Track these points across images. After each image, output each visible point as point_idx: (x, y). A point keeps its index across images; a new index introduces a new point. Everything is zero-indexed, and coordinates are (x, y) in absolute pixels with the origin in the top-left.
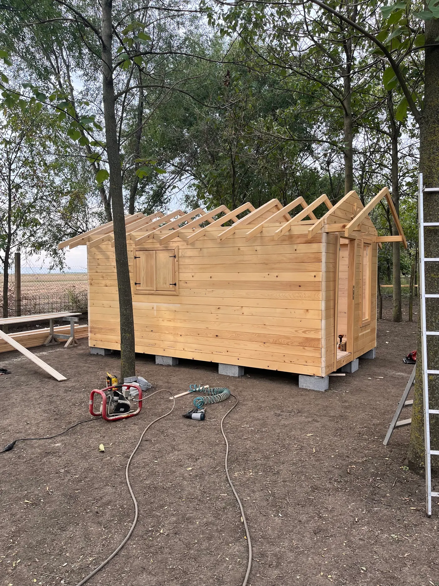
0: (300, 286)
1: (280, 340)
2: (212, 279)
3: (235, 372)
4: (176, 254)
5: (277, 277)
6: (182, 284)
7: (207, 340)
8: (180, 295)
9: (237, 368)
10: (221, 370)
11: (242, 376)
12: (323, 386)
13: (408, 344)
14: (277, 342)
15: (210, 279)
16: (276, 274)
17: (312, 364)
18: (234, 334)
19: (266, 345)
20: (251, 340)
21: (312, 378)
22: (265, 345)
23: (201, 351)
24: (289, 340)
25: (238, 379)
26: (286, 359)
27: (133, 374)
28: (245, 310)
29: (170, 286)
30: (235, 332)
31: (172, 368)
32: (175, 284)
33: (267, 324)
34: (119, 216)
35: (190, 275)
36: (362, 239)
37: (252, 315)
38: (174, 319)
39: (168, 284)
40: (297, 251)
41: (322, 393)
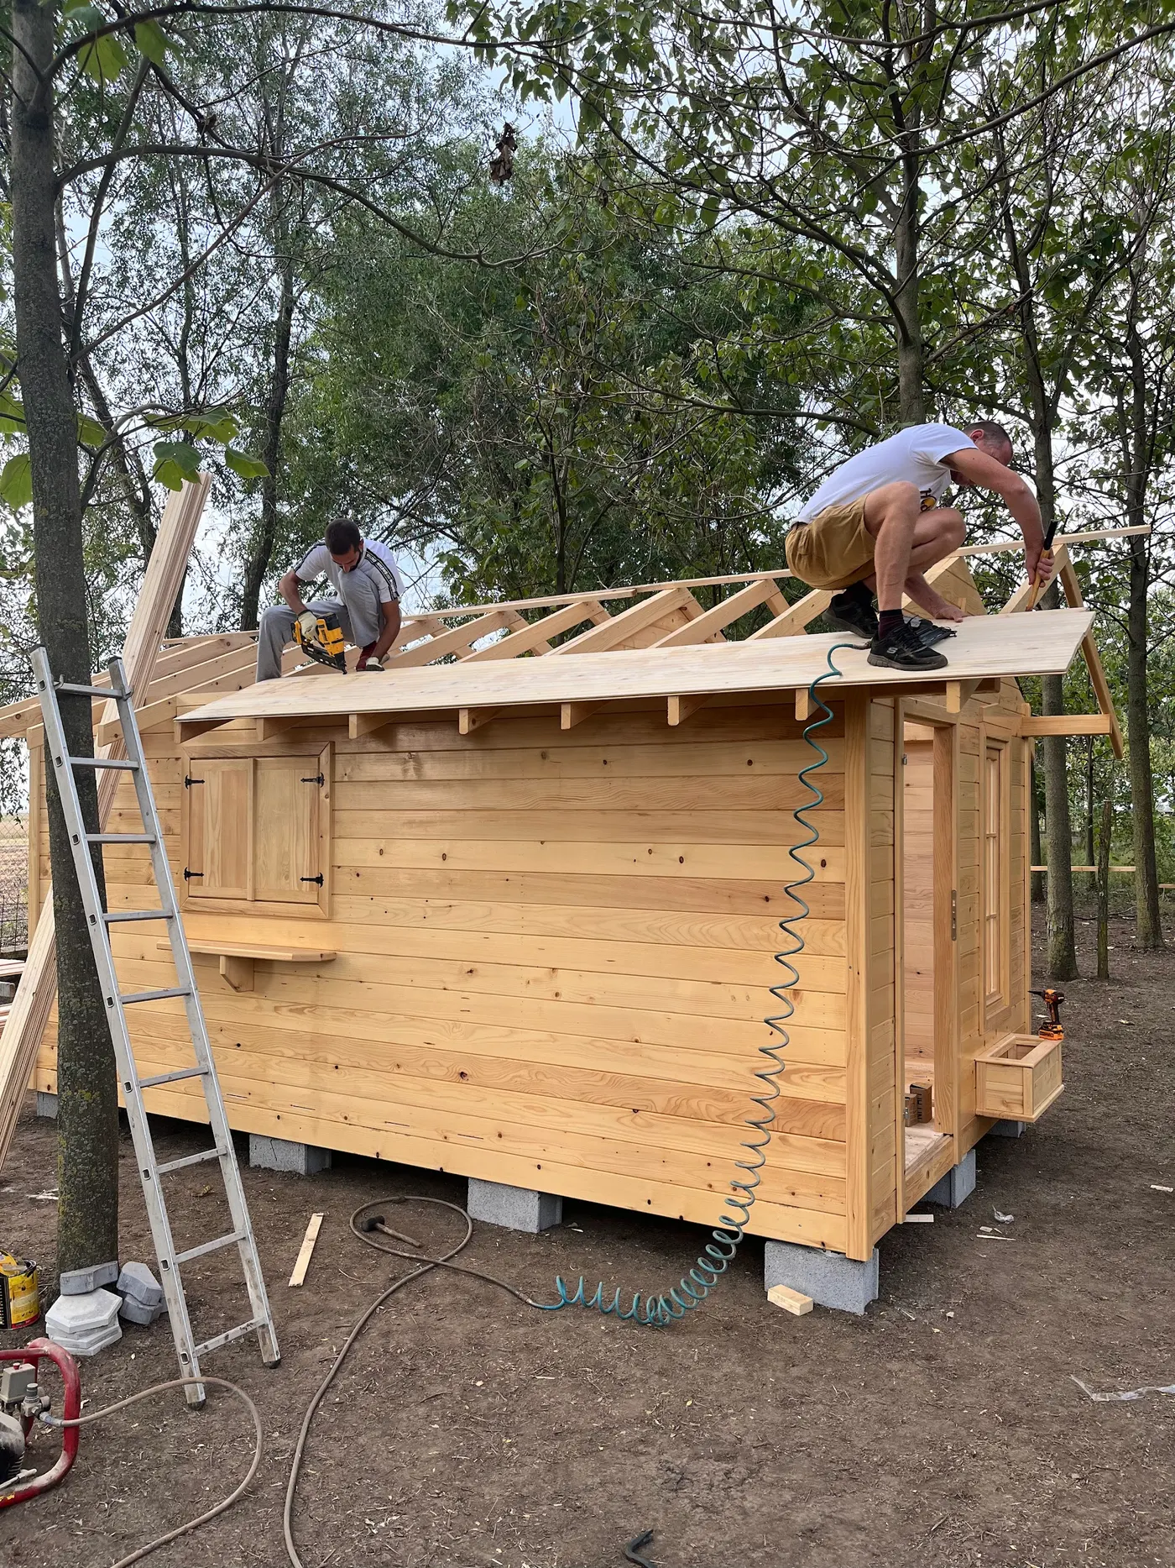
0: (767, 899)
1: (693, 1103)
2: (450, 864)
3: (525, 1217)
4: (326, 772)
5: (681, 860)
6: (343, 878)
7: (428, 1090)
8: (338, 918)
9: (535, 1202)
10: (478, 1206)
11: (553, 1228)
12: (860, 1290)
13: (1116, 1068)
14: (686, 1107)
15: (439, 864)
16: (678, 851)
17: (814, 1202)
18: (524, 1072)
19: (639, 1118)
20: (583, 1098)
21: (815, 1259)
22: (638, 1120)
23: (407, 1130)
24: (725, 1106)
25: (534, 1249)
26: (713, 1176)
27: (110, 1252)
28: (564, 982)
29: (300, 886)
30: (526, 1064)
31: (303, 1186)
32: (319, 880)
33: (644, 1038)
34: (62, 626)
35: (372, 847)
36: (981, 726)
37: (591, 1001)
38: (314, 1007)
39: (294, 879)
40: (757, 768)
41: (854, 1322)
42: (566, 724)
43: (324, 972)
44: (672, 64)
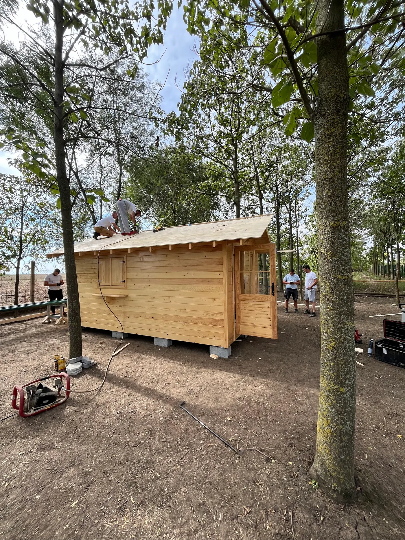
0: (209, 282)
2: (149, 277)
3: (165, 344)
4: (125, 260)
5: (193, 275)
6: (129, 281)
7: (146, 321)
8: (128, 288)
9: (167, 341)
10: (156, 342)
11: (170, 346)
12: (226, 355)
14: (195, 322)
15: (147, 277)
16: (192, 273)
17: (218, 338)
18: (164, 317)
19: (186, 324)
20: (176, 321)
21: (219, 349)
23: (142, 329)
24: (202, 321)
25: (167, 350)
26: (200, 334)
27: (80, 354)
28: (171, 299)
29: (120, 283)
30: (165, 315)
32: (124, 281)
33: (187, 309)
35: (134, 275)
37: (177, 303)
38: (124, 306)
39: (119, 281)
40: (207, 257)
41: (226, 360)
42: (170, 249)
43: (126, 299)
44: (193, 131)
